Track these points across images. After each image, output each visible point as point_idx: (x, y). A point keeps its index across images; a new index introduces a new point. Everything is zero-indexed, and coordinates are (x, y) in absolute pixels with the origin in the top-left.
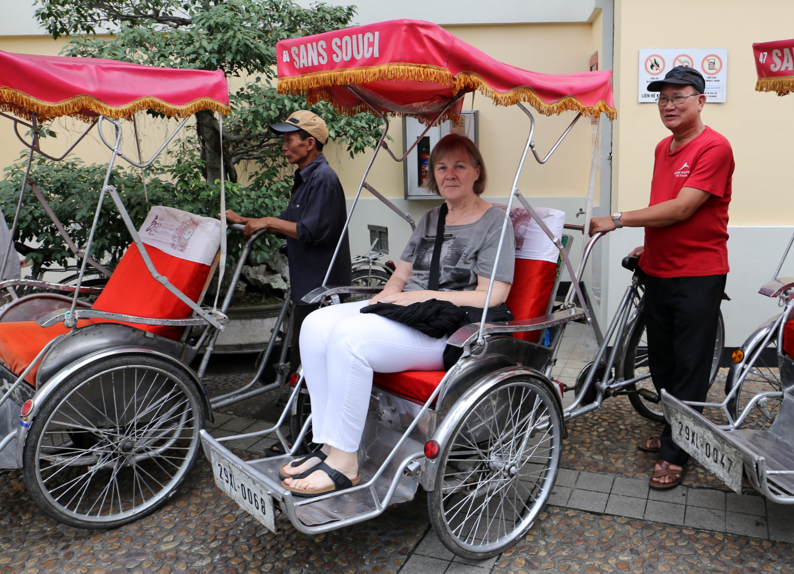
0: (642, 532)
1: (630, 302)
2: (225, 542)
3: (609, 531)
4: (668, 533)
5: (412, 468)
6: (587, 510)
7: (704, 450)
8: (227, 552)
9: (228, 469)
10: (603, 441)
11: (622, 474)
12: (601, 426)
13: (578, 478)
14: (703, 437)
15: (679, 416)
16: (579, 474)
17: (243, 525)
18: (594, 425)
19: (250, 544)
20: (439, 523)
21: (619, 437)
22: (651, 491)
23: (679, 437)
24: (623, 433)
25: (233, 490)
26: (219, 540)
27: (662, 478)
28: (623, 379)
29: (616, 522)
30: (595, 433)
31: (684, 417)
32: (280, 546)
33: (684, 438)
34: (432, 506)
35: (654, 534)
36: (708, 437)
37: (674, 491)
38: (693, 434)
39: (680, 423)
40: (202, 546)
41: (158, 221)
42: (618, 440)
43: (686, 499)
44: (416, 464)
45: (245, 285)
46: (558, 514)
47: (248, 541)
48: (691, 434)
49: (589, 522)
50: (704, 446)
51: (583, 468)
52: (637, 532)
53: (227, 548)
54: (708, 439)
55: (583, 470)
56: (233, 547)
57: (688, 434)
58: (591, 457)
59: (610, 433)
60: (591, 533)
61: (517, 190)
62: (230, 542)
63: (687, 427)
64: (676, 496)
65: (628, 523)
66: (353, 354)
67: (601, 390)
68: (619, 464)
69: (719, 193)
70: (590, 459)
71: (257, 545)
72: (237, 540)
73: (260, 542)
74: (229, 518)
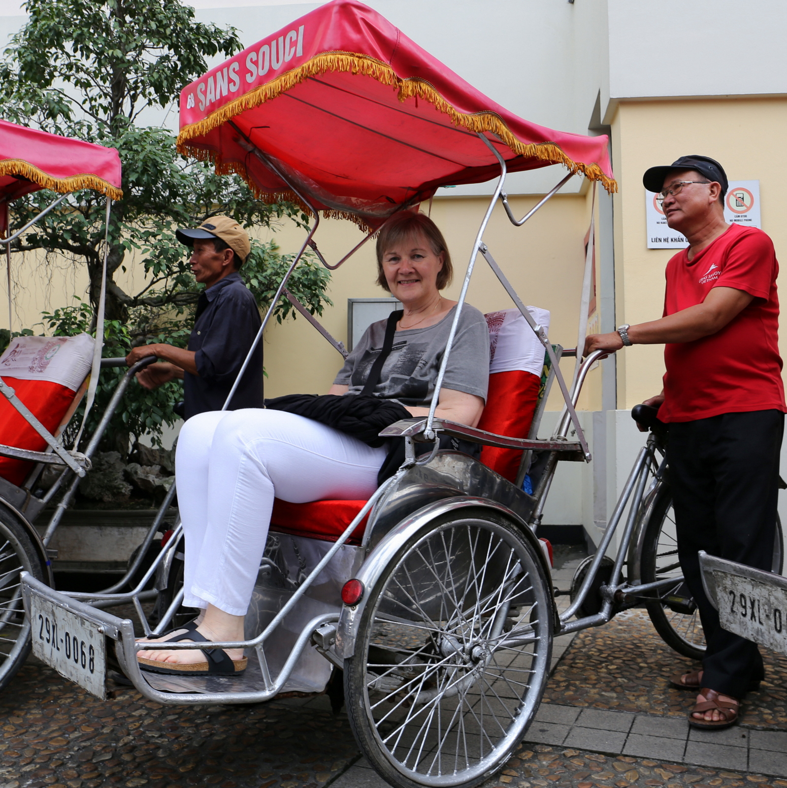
0: (681, 777)
1: (645, 470)
2: (44, 766)
3: (629, 774)
4: (724, 779)
5: (323, 632)
6: (594, 749)
7: (772, 623)
8: (44, 777)
9: (50, 619)
10: (617, 678)
11: (646, 712)
12: (613, 664)
13: (579, 715)
14: (768, 603)
15: (728, 582)
16: (582, 711)
17: (76, 748)
18: (602, 662)
19: (81, 771)
20: (361, 719)
21: (640, 675)
22: (692, 732)
23: (731, 618)
24: (646, 671)
25: (55, 650)
26: (36, 764)
27: (708, 713)
28: (639, 581)
29: (641, 765)
30: (604, 670)
31: (737, 580)
32: (125, 773)
33: (739, 616)
34: (350, 688)
35: (702, 780)
36: (776, 598)
37: (728, 732)
38: (753, 603)
39: (731, 592)
40: (10, 769)
41: (17, 350)
42: (638, 678)
43: (748, 742)
44: (330, 628)
45: (131, 487)
46: (549, 753)
47: (78, 766)
48: (749, 604)
49: (599, 764)
50: (772, 616)
51: (587, 705)
52: (674, 777)
53: (46, 772)
54: (776, 603)
55: (588, 707)
56: (55, 772)
57: (745, 607)
58: (599, 694)
59: (626, 671)
60: (601, 776)
61: (483, 244)
62: (53, 766)
63: (742, 596)
64: (733, 736)
65: (660, 766)
66: (245, 454)
67: (608, 595)
68: (642, 702)
69: (762, 293)
70: (597, 696)
71: (92, 771)
72: (63, 764)
73: (96, 769)
74: (58, 741)
